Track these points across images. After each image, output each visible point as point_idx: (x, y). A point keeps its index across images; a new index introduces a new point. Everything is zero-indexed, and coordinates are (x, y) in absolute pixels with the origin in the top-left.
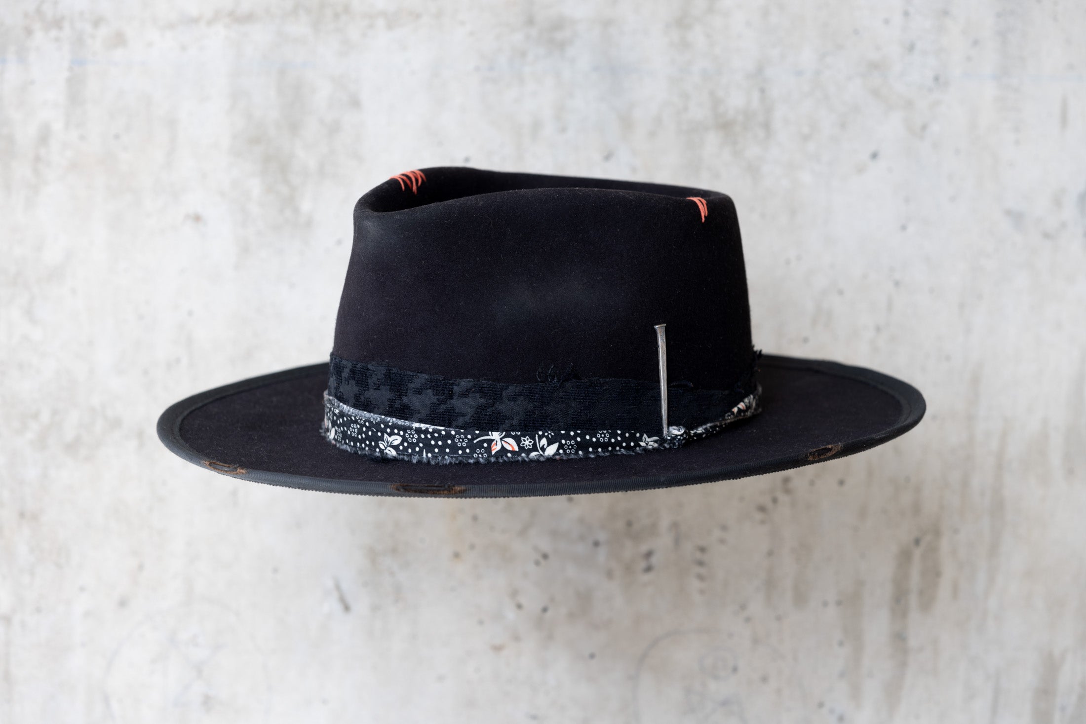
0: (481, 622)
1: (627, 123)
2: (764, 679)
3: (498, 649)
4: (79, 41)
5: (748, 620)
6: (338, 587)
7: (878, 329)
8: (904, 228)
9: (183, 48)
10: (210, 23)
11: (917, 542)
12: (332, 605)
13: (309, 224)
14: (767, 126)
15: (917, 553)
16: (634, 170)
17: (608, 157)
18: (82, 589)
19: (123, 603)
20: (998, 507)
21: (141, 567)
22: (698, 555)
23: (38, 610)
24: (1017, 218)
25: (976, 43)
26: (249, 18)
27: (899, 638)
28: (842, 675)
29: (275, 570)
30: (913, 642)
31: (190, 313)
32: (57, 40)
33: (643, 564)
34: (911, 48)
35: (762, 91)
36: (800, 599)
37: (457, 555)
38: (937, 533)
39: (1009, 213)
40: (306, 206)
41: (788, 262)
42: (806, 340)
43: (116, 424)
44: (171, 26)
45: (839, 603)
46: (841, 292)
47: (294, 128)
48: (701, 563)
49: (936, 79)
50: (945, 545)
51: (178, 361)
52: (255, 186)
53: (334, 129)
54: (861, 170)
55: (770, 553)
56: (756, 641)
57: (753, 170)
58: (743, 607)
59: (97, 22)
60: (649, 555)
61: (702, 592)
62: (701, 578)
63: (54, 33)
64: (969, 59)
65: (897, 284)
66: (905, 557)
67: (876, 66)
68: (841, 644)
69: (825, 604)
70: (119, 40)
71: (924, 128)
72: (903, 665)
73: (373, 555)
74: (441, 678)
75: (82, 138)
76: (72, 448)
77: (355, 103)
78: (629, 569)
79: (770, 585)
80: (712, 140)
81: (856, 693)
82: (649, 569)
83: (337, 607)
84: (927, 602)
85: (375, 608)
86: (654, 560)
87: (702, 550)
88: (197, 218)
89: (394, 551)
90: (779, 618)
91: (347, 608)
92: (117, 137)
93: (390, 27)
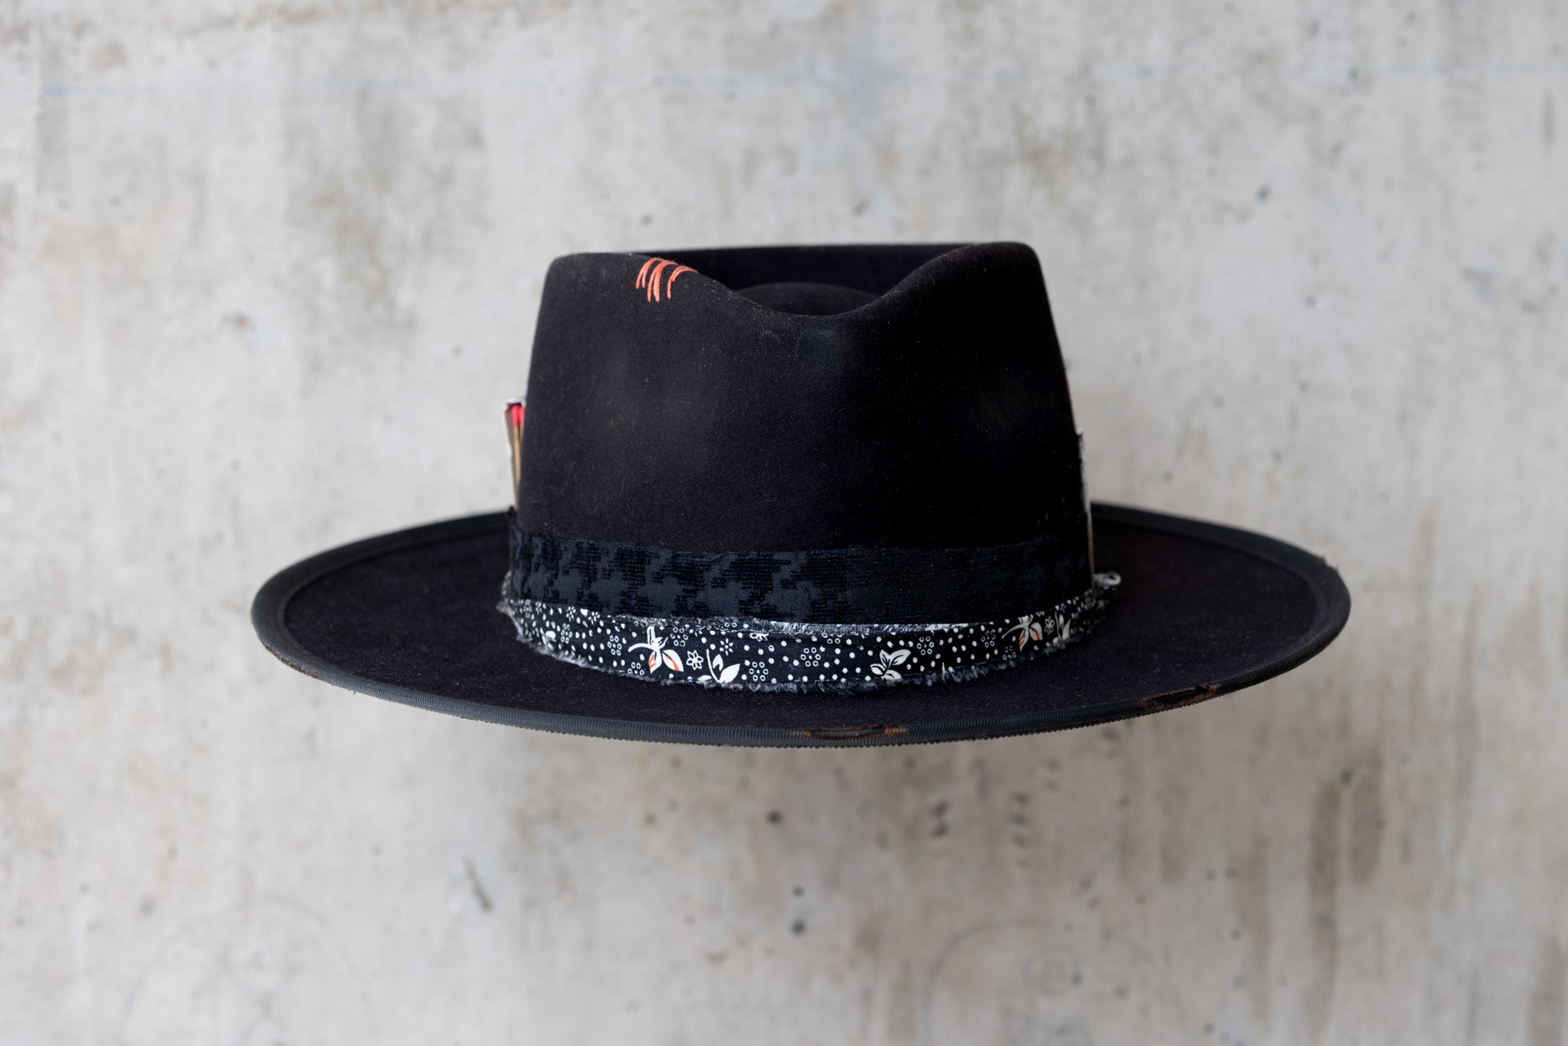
0: (690, 920)
1: (887, 156)
2: (1122, 992)
3: (716, 959)
4: (54, 58)
5: (1094, 903)
6: (472, 874)
7: (1277, 457)
8: (1311, 302)
9: (212, 64)
10: (251, 25)
11: (1347, 777)
12: (464, 900)
13: (411, 324)
14: (1099, 154)
15: (1347, 794)
16: (900, 227)
17: (860, 208)
18: (85, 889)
19: (147, 908)
20: (1467, 721)
21: (172, 853)
22: (1016, 807)
23: (20, 922)
24: (1482, 281)
25: (1411, 18)
26: (310, 16)
27: (1324, 924)
28: (1239, 982)
29: (376, 851)
30: (1345, 929)
31: (235, 465)
32: (21, 58)
33: (931, 824)
34: (1313, 29)
35: (1091, 101)
36: (1172, 869)
37: (650, 820)
38: (1376, 761)
39: (1469, 274)
40: (405, 297)
41: (1137, 360)
42: (1168, 477)
43: (128, 636)
44: (192, 32)
45: (1231, 874)
46: (1219, 403)
47: (384, 179)
48: (1020, 820)
49: (1354, 75)
50: (1389, 780)
51: (219, 538)
52: (328, 270)
53: (444, 179)
54: (1243, 216)
55: (1125, 802)
56: (1107, 935)
57: (1080, 222)
58: (1086, 884)
59: (80, 29)
60: (941, 809)
61: (1023, 863)
62: (1021, 842)
63: (15, 48)
64: (1402, 43)
65: (1304, 387)
66: (1328, 802)
67: (1261, 59)
68: (1236, 935)
69: (1210, 876)
70: (114, 55)
71: (1337, 149)
72: (1331, 964)
73: (523, 823)
74: (632, 1006)
75: (64, 205)
76: (62, 674)
77: (475, 139)
78: (911, 832)
79: (1127, 848)
80: (1017, 178)
81: (1261, 1009)
82: (941, 831)
83: (472, 903)
84: (1365, 868)
85: (529, 904)
86: (950, 817)
87: (1022, 799)
88: (241, 321)
89: (555, 816)
90: (1141, 900)
91: (486, 904)
92: (116, 202)
93: (524, 21)
